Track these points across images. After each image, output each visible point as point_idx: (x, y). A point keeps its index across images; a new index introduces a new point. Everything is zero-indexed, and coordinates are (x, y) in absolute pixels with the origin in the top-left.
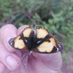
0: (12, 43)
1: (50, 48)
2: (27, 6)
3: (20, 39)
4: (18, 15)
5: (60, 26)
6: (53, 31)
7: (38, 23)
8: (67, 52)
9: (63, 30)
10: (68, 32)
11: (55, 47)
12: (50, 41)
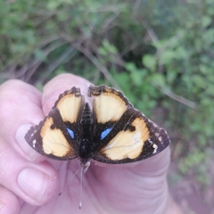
0: (35, 142)
1: (135, 147)
2: (78, 21)
3: (52, 127)
4: (52, 48)
5: (179, 75)
6: (158, 90)
7: (114, 69)
8: (202, 150)
9: (189, 85)
10: (202, 90)
11: (147, 141)
12: (133, 129)
